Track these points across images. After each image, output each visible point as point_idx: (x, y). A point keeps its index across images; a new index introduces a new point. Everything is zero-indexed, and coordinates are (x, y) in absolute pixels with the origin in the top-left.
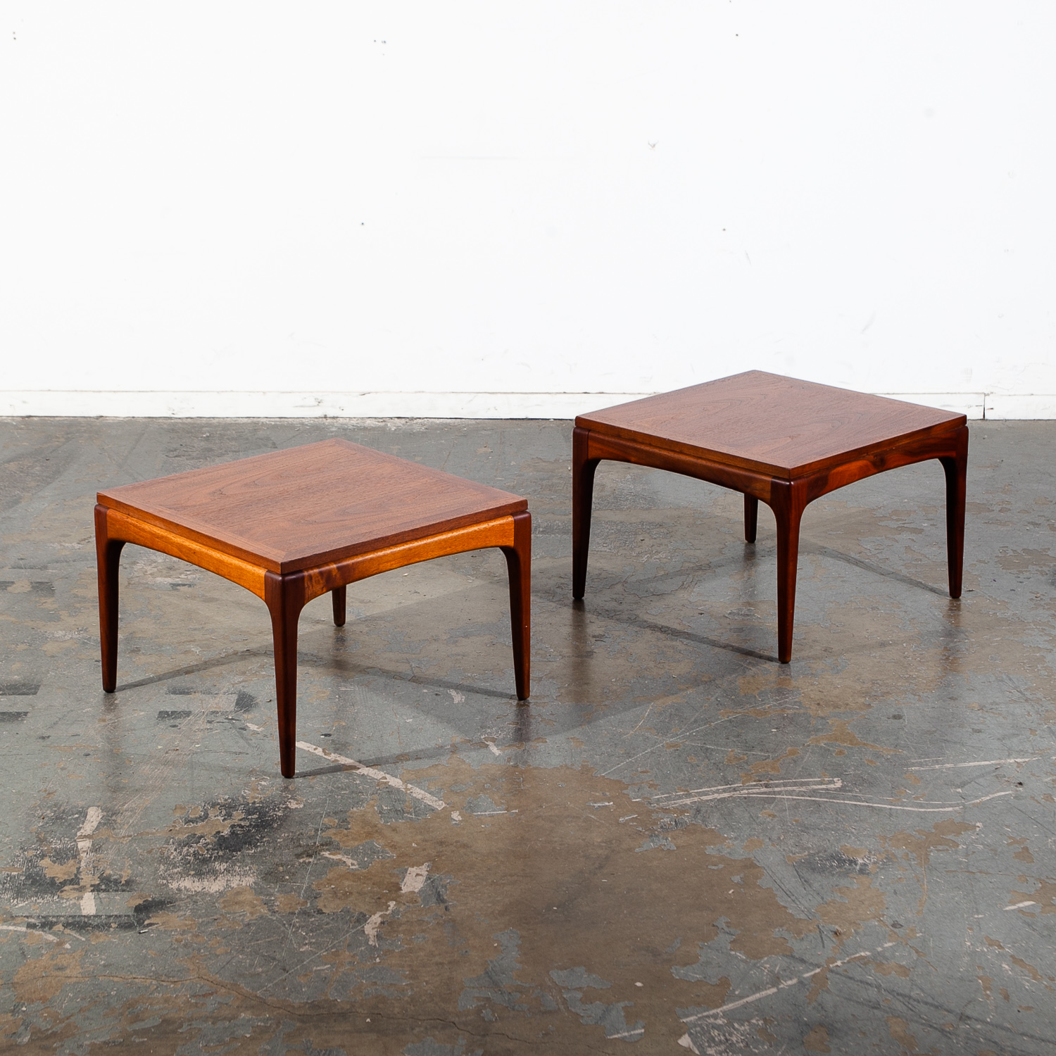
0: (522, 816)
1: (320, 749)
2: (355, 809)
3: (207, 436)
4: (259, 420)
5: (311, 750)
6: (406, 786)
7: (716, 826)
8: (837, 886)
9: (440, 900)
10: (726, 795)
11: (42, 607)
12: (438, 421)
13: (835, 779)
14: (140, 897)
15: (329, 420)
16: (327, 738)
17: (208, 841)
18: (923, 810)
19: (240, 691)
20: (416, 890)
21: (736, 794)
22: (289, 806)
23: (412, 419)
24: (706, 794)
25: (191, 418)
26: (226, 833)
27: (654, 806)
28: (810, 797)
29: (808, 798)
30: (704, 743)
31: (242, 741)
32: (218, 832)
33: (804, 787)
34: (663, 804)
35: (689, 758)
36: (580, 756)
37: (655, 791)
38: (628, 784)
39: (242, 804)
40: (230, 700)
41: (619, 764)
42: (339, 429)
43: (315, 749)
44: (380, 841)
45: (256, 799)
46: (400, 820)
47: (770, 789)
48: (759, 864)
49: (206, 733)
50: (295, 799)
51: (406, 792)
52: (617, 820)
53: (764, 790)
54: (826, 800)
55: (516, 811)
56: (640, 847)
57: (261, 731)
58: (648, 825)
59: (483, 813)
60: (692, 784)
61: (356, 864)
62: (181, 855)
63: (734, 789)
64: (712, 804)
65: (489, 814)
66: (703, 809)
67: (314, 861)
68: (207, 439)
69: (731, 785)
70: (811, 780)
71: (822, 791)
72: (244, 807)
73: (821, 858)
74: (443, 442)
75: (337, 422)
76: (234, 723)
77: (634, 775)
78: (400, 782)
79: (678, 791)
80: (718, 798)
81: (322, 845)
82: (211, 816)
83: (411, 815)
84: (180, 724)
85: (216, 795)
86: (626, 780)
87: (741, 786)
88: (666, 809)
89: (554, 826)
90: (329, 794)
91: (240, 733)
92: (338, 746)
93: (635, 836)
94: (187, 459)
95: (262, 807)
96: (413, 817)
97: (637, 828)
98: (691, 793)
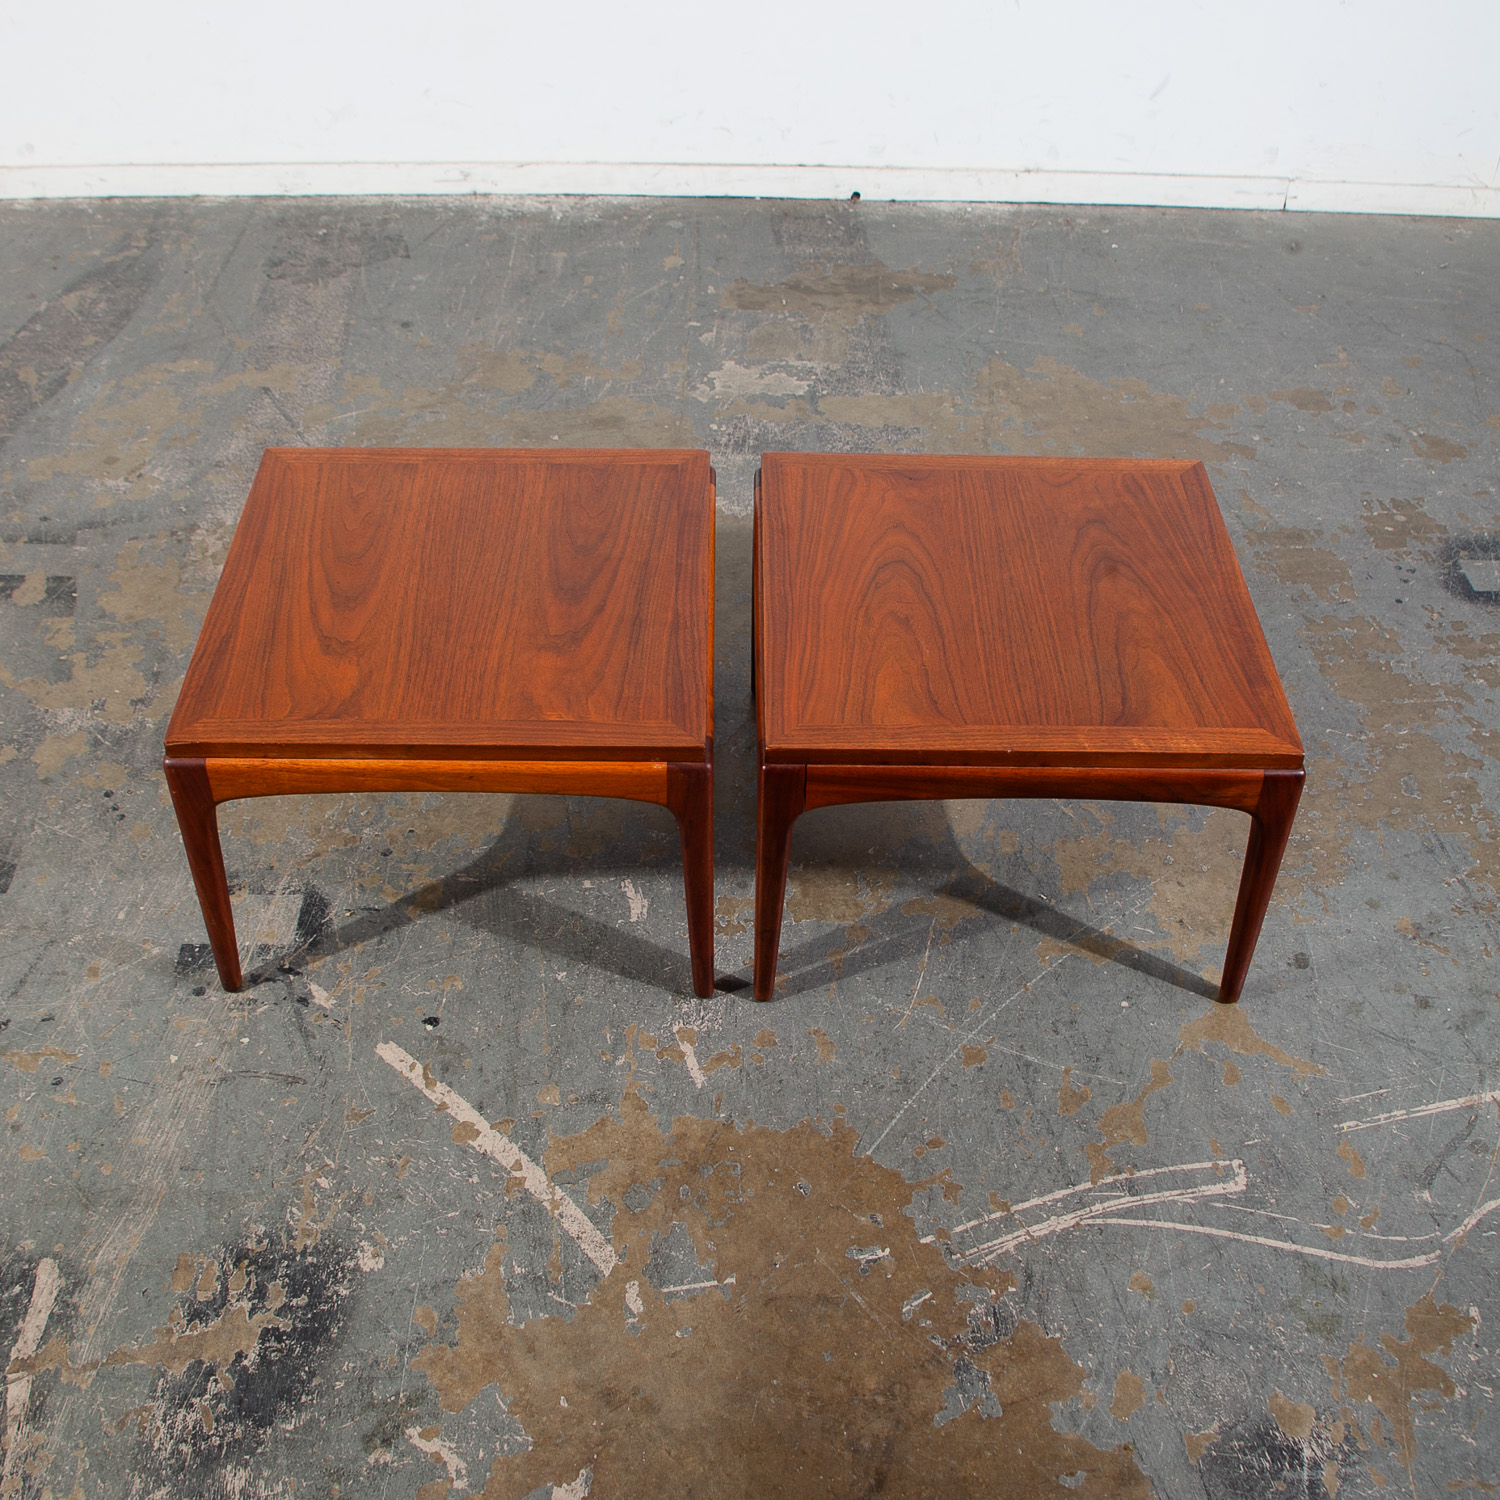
0: (743, 1299)
1: (419, 1068)
2: (467, 1273)
3: (325, 234)
4: (391, 199)
5: (406, 1073)
6: (553, 1194)
7: (1061, 1330)
10: (1068, 1220)
11: (52, 643)
12: (615, 202)
13: (1236, 1163)
15: (479, 200)
16: (432, 1030)
17: (220, 1385)
18: (1381, 1264)
19: (308, 884)
21: (1087, 1216)
22: (361, 1262)
24: (1035, 1216)
25: (308, 197)
26: (251, 1360)
27: (957, 1260)
28: (1202, 1226)
29: (1200, 1229)
30: (1022, 1047)
31: (299, 1040)
32: (240, 1356)
33: (1190, 1191)
34: (972, 1251)
35: (1001, 1096)
36: (830, 1090)
37: (955, 1208)
38: (911, 1186)
39: (285, 1257)
40: (291, 911)
41: (893, 1118)
42: (491, 217)
43: (412, 1067)
44: (507, 1387)
45: (309, 1236)
46: (541, 1314)
47: (1138, 1198)
48: (1144, 1469)
49: (246, 1014)
50: (372, 1237)
51: (553, 1213)
52: (899, 1310)
53: (1127, 1201)
54: (1226, 1233)
55: (733, 1280)
56: (941, 1408)
57: (331, 1010)
58: (951, 1329)
59: (678, 1288)
60: (1012, 1184)
61: (464, 1472)
62: (172, 1438)
63: (1081, 1199)
64: (1049, 1251)
65: (688, 1291)
66: (1036, 1268)
67: (392, 1463)
68: (324, 240)
69: (1074, 1185)
70: (1197, 1166)
71: (1217, 1205)
72: (288, 1266)
73: (1242, 1443)
74: (621, 243)
75: (489, 203)
76: (291, 982)
77: (919, 1154)
78: (544, 1178)
79: (992, 1207)
80: (1057, 1229)
81: (409, 1402)
82: (233, 1296)
83: (560, 1295)
84: (209, 984)
85: (245, 1225)
86: (906, 1172)
87: (1090, 1190)
88: (976, 1269)
89: (796, 1333)
90: (428, 1222)
91: (298, 1013)
92: (448, 1056)
93: (931, 1368)
94: (293, 283)
95: (316, 1265)
96: (563, 1301)
97: (933, 1338)
98: (1013, 1214)
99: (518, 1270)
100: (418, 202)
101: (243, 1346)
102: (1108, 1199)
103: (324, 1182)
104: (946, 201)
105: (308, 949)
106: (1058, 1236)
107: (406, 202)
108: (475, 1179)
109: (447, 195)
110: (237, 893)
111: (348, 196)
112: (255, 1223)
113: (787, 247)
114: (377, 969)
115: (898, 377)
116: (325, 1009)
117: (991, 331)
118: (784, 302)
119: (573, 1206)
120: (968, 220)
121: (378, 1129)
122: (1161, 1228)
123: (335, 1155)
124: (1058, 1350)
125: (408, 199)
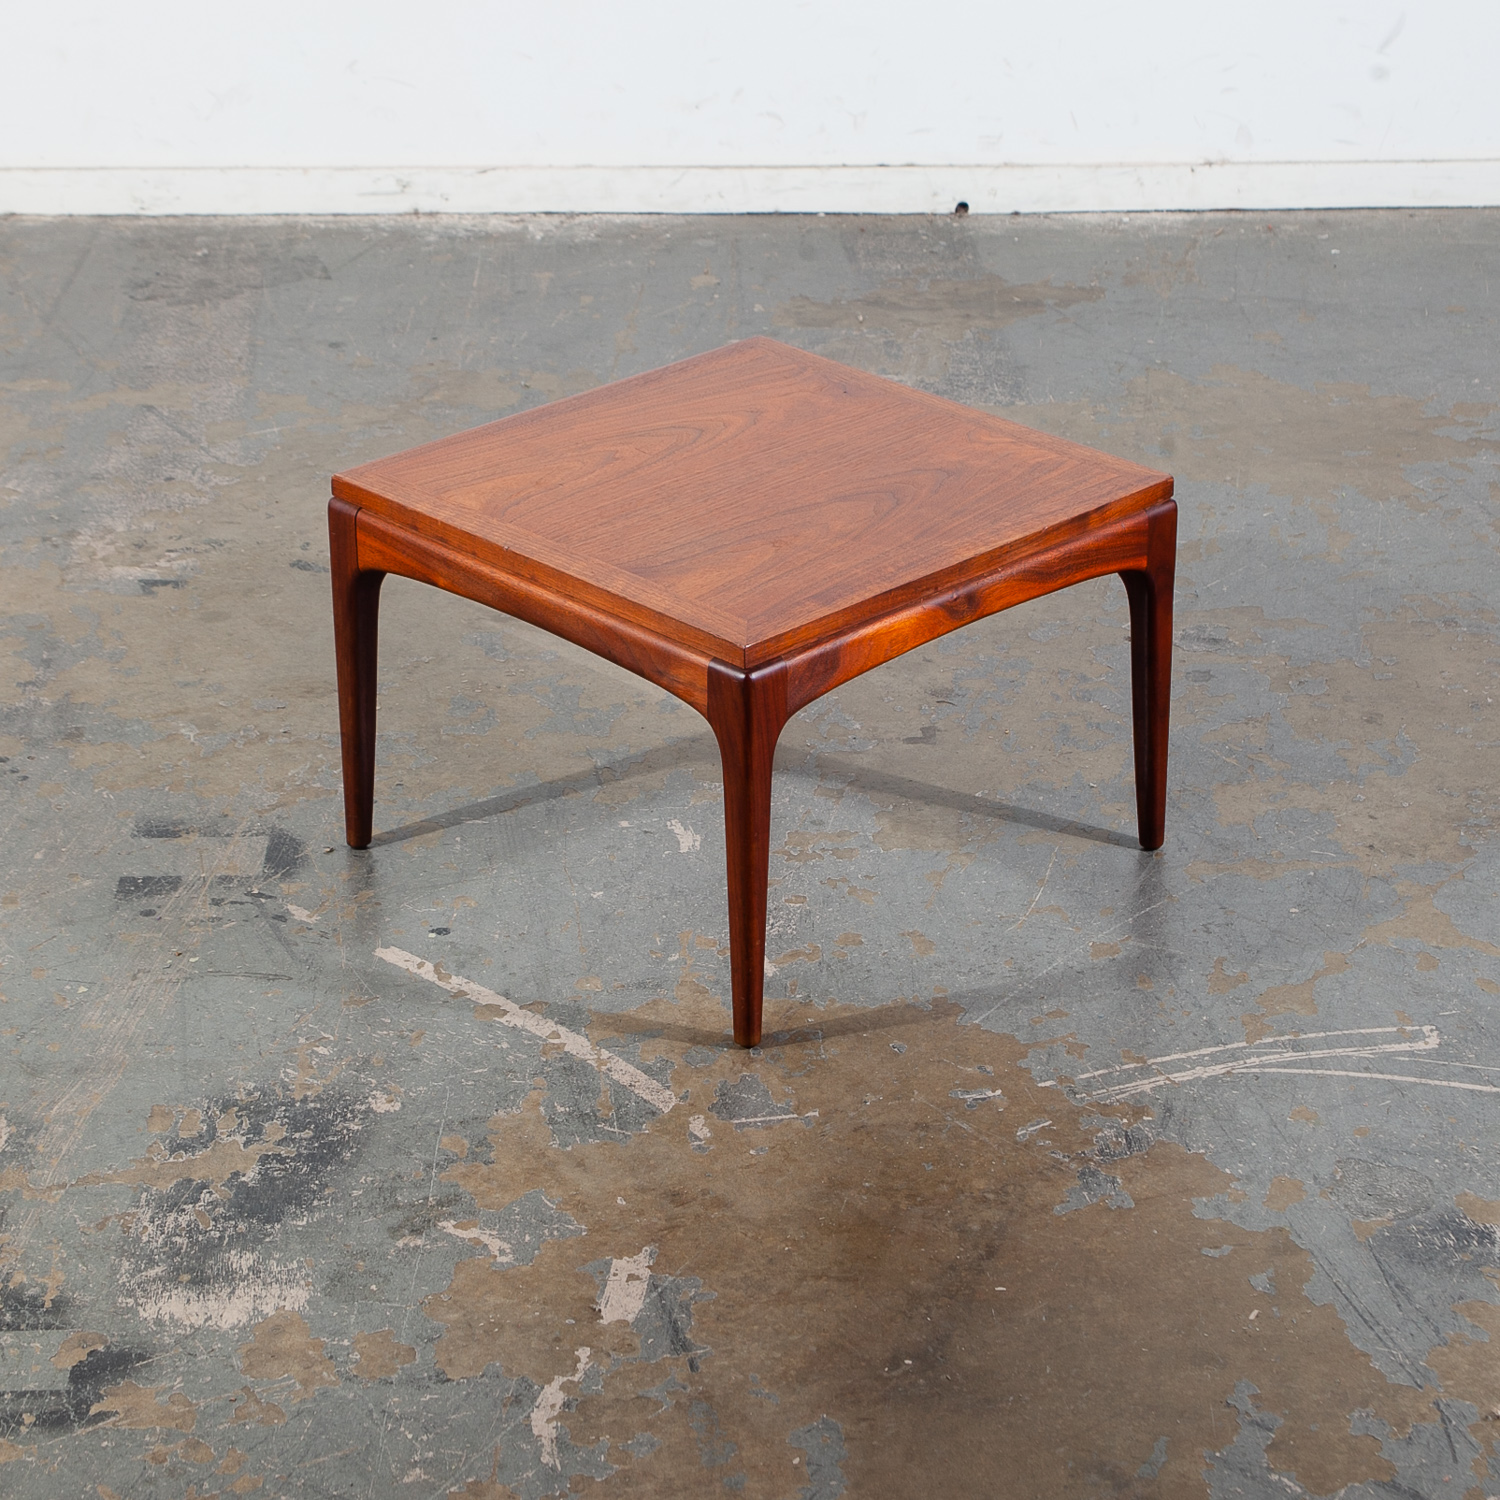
0: (828, 1127)
1: (429, 966)
2: (501, 1113)
3: (205, 255)
4: (297, 219)
5: (414, 969)
6: (599, 1054)
7: (1206, 1147)
8: (1461, 1298)
9: (680, 1344)
10: (1219, 1069)
12: (618, 220)
13: (1426, 1029)
14: (82, 1342)
15: (423, 220)
16: (441, 937)
17: (216, 1196)
19: (274, 828)
20: (630, 1318)
21: (1238, 1068)
22: (374, 1106)
23: (572, 215)
24: (1179, 1066)
25: (175, 216)
26: (251, 1176)
27: (1082, 1098)
28: (1382, 1073)
29: (1380, 1076)
31: (278, 947)
32: (236, 1174)
33: (1367, 1048)
34: (1099, 1092)
35: (1137, 979)
36: (929, 976)
37: (1081, 1061)
38: (1027, 1046)
39: (282, 1104)
40: (255, 849)
41: (1005, 996)
42: (441, 237)
43: (420, 965)
44: (554, 1192)
45: (309, 1089)
46: (590, 1140)
47: (1304, 1053)
48: (1303, 1244)
49: (209, 929)
50: (385, 1088)
51: (600, 1068)
52: (1013, 1134)
53: (1290, 1055)
54: (1412, 1079)
55: (817, 1114)
56: (1063, 1202)
57: (316, 924)
58: (1075, 1147)
59: (751, 1120)
60: (1149, 1044)
61: (508, 1251)
62: (163, 1233)
63: (1233, 1055)
64: (1193, 1091)
65: (763, 1122)
66: (1177, 1104)
67: (424, 1246)
68: (205, 261)
69: (1225, 1044)
71: (1402, 1059)
72: (285, 1111)
73: (1422, 1227)
74: (630, 262)
75: (437, 223)
76: (263, 904)
77: (1038, 1022)
78: (587, 1044)
79: (1124, 1060)
80: (1203, 1076)
81: (440, 1203)
82: (222, 1133)
83: (612, 1126)
84: (159, 907)
85: (231, 1082)
86: (1021, 1035)
87: (1245, 1048)
88: (1105, 1104)
89: (890, 1150)
90: (451, 1076)
91: (276, 929)
92: (464, 957)
93: (1050, 1174)
94: (169, 304)
95: (320, 1109)
96: (616, 1130)
97: (1053, 1153)
98: (1150, 1065)
99: (561, 1109)
100: (335, 223)
101: (240, 1167)
102: (1267, 1054)
103: (323, 1050)
104: (1093, 212)
105: (280, 879)
106: (1203, 1082)
107: (316, 222)
108: (505, 1045)
109: (376, 215)
110: (185, 836)
111: (233, 216)
112: (243, 1081)
113: (864, 264)
114: (368, 893)
115: (1019, 387)
116: (308, 923)
117: (1151, 342)
118: (861, 318)
119: (622, 1063)
120: (1123, 231)
121: (384, 1011)
122: (1330, 1075)
123: (333, 1031)
124: (1202, 1162)
125: (319, 219)
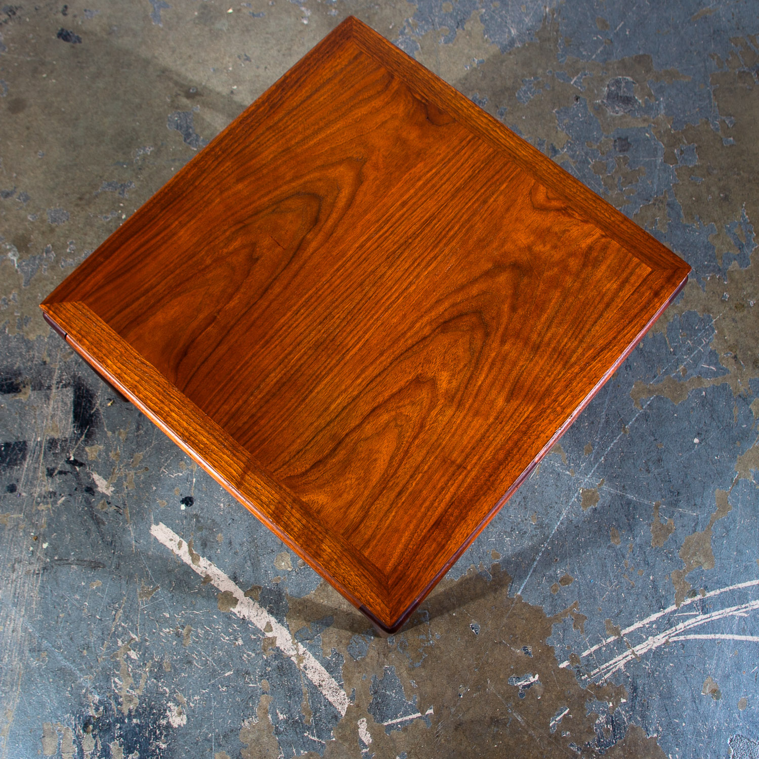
0: (440, 726)
1: (185, 545)
2: (246, 723)
5: (177, 551)
6: (297, 649)
7: (657, 731)
10: (659, 640)
16: (189, 509)
19: (75, 376)
21: (672, 636)
24: (637, 638)
27: (585, 680)
29: (751, 638)
30: (624, 487)
31: (93, 528)
33: (743, 606)
34: (595, 671)
35: (610, 534)
36: (488, 538)
37: (583, 636)
38: (550, 620)
39: (117, 720)
40: (66, 404)
41: (534, 560)
43: (180, 545)
45: (131, 702)
46: (302, 751)
47: (708, 615)
49: (50, 506)
51: (299, 666)
53: (701, 619)
55: (432, 711)
57: (112, 497)
58: (583, 737)
59: (394, 721)
60: (621, 611)
63: (669, 620)
64: (648, 666)
65: (401, 723)
66: (639, 681)
69: (664, 608)
70: (748, 584)
72: (120, 728)
76: (78, 473)
77: (555, 590)
78: (289, 637)
79: (608, 633)
80: (653, 648)
83: (313, 735)
84: (17, 481)
85: (85, 696)
86: (546, 608)
87: (675, 611)
88: (599, 685)
91: (88, 502)
92: (205, 532)
95: (140, 725)
96: (315, 739)
97: (571, 745)
98: (622, 638)
99: (281, 717)
102: (688, 618)
103: (133, 655)
105: (85, 441)
108: (240, 642)
110: (23, 390)
112: (91, 693)
114: (140, 455)
116: (107, 496)
119: (312, 659)
121: (164, 603)
122: (724, 640)
123: (137, 629)
124: (656, 748)
